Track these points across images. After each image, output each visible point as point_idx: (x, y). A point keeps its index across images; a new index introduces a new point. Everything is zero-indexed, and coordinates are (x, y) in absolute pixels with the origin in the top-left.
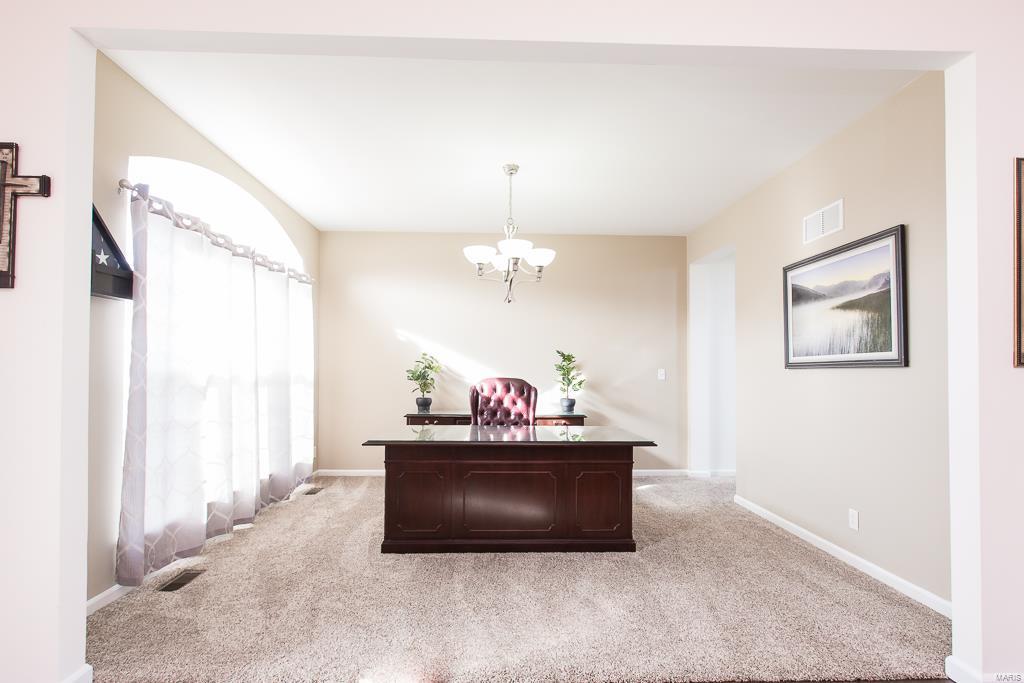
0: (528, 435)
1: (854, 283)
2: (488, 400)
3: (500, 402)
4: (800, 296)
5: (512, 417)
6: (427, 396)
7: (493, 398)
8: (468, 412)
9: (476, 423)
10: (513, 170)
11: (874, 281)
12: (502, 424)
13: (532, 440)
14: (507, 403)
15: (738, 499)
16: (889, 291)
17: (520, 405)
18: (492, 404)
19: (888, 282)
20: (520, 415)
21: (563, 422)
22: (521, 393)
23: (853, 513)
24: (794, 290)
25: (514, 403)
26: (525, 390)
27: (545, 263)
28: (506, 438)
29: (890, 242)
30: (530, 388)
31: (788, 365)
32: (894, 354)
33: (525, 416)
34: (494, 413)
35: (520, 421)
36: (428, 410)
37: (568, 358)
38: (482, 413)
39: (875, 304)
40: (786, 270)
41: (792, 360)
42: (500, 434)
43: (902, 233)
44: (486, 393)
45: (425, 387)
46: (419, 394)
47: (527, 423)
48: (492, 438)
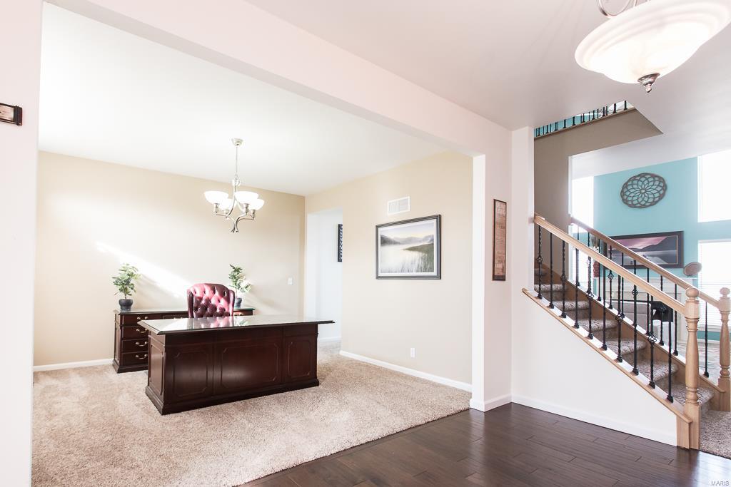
0: (228, 323)
1: (415, 238)
2: (201, 299)
3: (208, 301)
4: (385, 241)
5: (218, 311)
6: (128, 297)
7: (204, 298)
8: (186, 308)
9: (192, 316)
10: (239, 142)
11: (426, 238)
12: (211, 316)
13: (231, 325)
14: (213, 302)
15: (342, 353)
16: (433, 244)
17: (223, 302)
18: (203, 302)
19: (433, 240)
20: (223, 310)
21: (240, 313)
22: (222, 295)
23: (413, 350)
24: (382, 238)
25: (219, 301)
26: (224, 292)
27: (257, 209)
28: (213, 326)
29: (434, 221)
30: (228, 292)
31: (378, 278)
32: (435, 273)
33: (226, 310)
34: (205, 308)
35: (223, 314)
36: (130, 309)
37: (237, 270)
38: (196, 309)
39: (426, 250)
40: (377, 227)
41: (380, 274)
42: (208, 323)
43: (439, 218)
44: (198, 295)
45: (124, 290)
46: (122, 296)
47: (228, 315)
48: (203, 326)
